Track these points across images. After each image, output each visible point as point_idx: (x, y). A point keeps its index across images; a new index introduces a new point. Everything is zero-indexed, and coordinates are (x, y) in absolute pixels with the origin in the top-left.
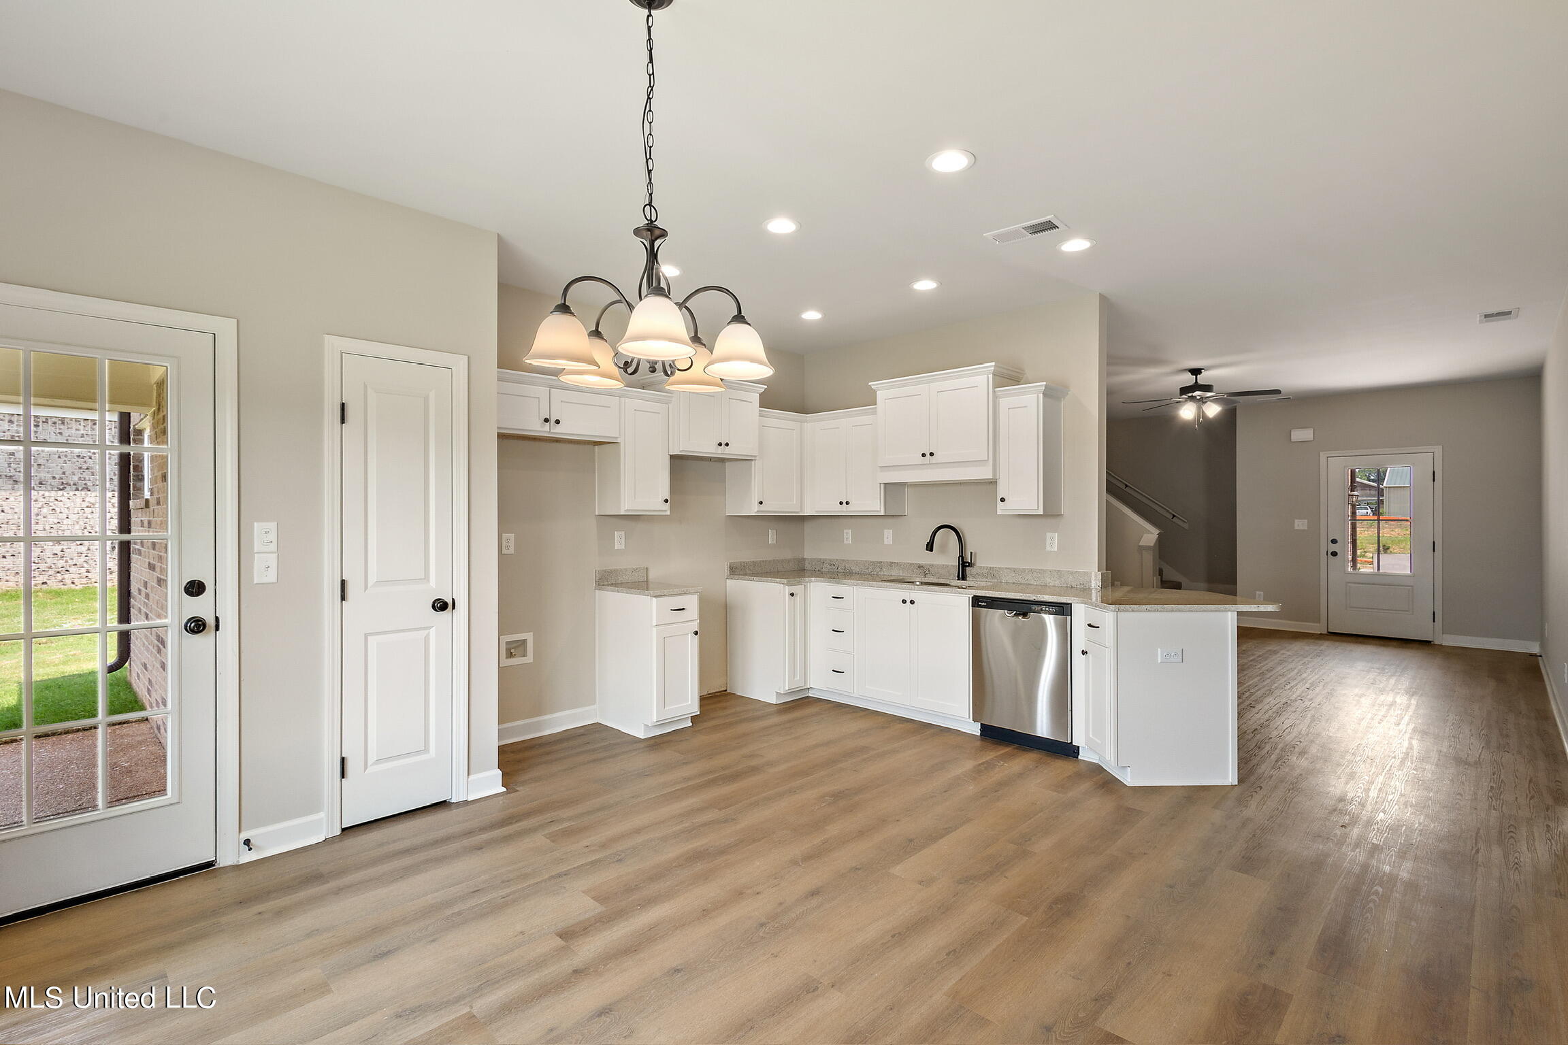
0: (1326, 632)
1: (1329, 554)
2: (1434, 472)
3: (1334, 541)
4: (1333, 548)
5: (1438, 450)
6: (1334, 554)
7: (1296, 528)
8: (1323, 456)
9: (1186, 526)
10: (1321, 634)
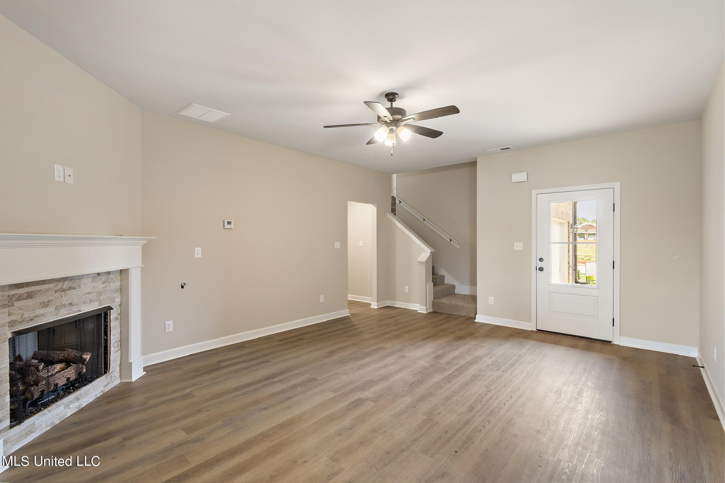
0: (535, 330)
1: (538, 269)
2: (614, 204)
3: (541, 260)
4: (540, 264)
5: (617, 186)
6: (541, 269)
7: (515, 249)
8: (534, 193)
9: (458, 247)
10: (531, 331)
